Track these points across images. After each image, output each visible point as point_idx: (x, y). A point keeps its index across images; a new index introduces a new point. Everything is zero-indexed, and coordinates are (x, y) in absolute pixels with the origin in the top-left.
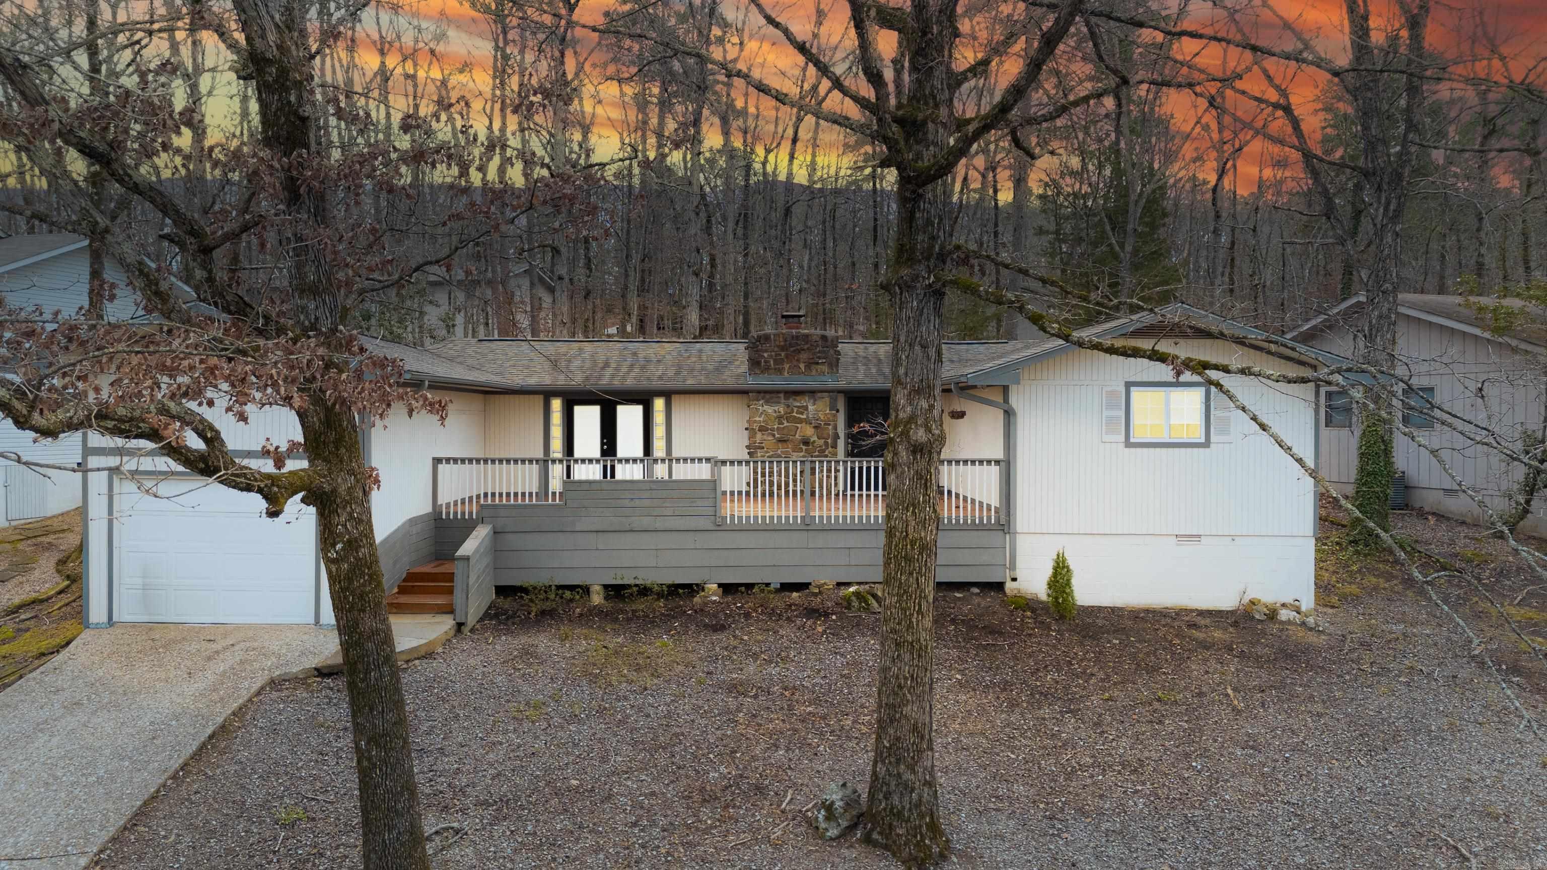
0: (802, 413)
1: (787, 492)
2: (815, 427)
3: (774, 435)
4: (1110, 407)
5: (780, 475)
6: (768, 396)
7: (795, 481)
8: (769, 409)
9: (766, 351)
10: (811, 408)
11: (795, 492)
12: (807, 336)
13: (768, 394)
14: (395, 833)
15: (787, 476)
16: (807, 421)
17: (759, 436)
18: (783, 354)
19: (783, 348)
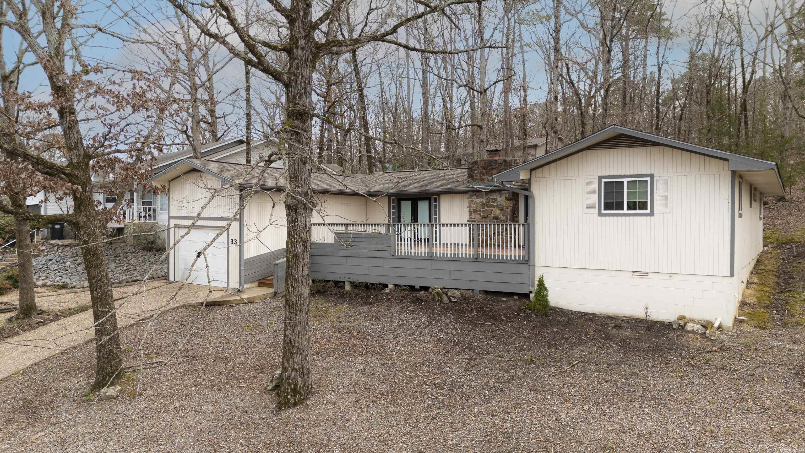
0: (494, 202)
1: (486, 245)
2: (501, 210)
3: (480, 214)
4: (589, 191)
5: (482, 235)
6: (477, 194)
7: (491, 239)
8: (478, 201)
9: (476, 170)
10: (499, 199)
11: (491, 245)
12: (496, 161)
13: (476, 193)
14: (102, 353)
15: (486, 236)
16: (497, 207)
17: (473, 214)
18: (484, 171)
19: (484, 168)
